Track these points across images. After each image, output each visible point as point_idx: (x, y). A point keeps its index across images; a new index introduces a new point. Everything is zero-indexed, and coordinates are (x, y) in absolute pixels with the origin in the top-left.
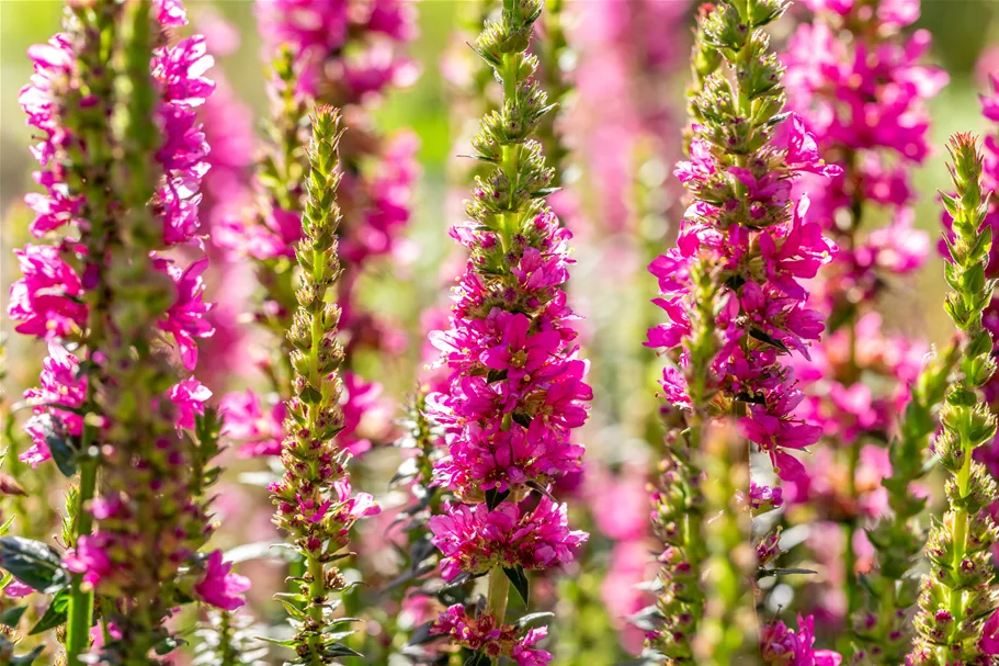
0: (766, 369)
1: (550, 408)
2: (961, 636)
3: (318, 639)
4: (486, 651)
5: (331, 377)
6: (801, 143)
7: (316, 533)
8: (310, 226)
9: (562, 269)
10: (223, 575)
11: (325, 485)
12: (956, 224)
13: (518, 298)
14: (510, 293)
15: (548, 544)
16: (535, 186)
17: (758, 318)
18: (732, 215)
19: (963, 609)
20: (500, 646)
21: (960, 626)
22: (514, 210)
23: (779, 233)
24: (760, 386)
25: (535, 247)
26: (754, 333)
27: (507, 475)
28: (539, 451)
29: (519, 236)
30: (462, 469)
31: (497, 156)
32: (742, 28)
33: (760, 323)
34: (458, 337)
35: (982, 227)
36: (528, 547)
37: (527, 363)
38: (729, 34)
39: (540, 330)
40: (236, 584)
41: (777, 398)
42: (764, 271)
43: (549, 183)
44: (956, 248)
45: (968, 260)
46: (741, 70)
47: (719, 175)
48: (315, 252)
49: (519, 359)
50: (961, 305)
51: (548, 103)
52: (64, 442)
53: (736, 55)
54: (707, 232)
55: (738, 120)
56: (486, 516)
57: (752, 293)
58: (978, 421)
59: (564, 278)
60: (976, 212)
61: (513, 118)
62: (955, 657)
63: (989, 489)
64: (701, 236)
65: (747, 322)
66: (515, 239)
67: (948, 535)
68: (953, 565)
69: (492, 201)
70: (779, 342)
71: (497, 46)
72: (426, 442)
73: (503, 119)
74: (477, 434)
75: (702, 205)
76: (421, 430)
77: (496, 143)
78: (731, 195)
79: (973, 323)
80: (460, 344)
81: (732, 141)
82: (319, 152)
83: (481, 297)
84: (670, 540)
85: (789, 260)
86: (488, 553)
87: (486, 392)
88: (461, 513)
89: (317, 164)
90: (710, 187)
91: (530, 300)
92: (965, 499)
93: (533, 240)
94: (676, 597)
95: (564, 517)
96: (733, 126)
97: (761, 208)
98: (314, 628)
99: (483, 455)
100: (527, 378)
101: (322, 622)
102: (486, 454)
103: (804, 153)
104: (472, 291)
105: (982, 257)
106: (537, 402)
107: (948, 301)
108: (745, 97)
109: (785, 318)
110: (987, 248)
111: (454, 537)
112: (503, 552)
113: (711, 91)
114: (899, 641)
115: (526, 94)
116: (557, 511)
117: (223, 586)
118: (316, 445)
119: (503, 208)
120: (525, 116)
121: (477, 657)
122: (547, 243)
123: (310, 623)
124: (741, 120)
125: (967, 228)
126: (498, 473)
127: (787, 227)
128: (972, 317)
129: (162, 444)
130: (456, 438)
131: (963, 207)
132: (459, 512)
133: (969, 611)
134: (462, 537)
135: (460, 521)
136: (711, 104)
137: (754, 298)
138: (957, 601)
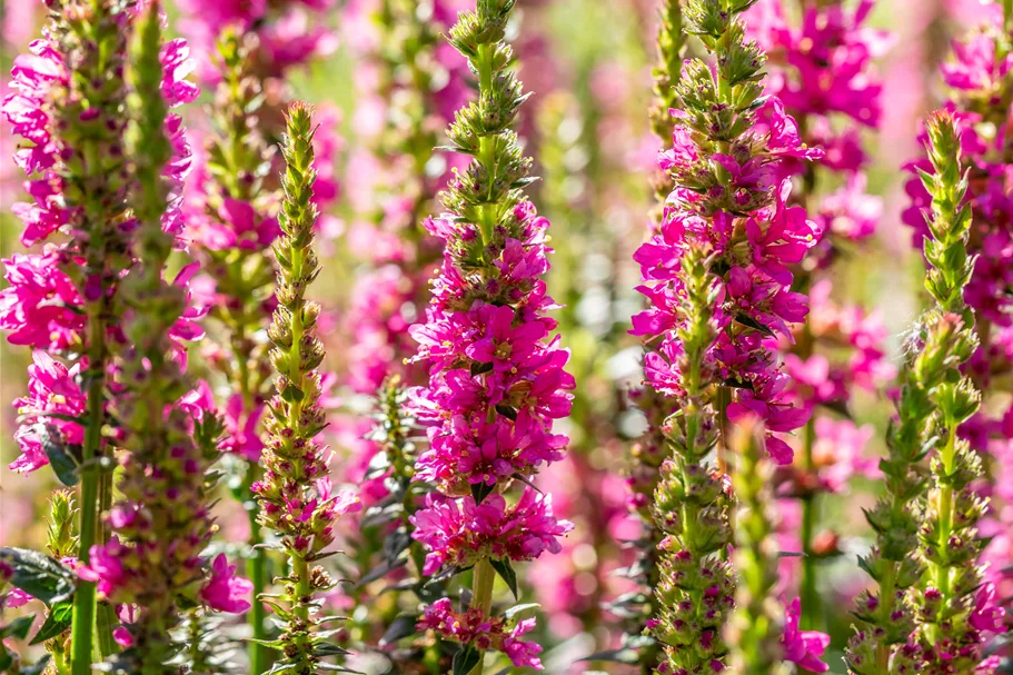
0: (751, 354)
1: (535, 399)
2: (949, 613)
3: (306, 639)
4: (476, 645)
5: (311, 374)
6: (783, 128)
7: (303, 532)
8: (287, 223)
9: (543, 259)
10: (227, 579)
11: (310, 484)
12: (936, 201)
13: (500, 290)
14: (492, 285)
15: (536, 535)
16: (514, 177)
17: (744, 304)
18: (717, 201)
19: (950, 585)
20: (490, 640)
21: (949, 603)
22: (494, 201)
23: (762, 216)
24: (748, 371)
25: (516, 238)
26: (740, 319)
27: (494, 467)
28: (525, 442)
29: (499, 227)
30: (447, 462)
31: (475, 147)
32: (723, 15)
33: (747, 308)
34: (439, 330)
35: (962, 204)
36: (516, 539)
37: (511, 354)
38: (710, 21)
39: (524, 321)
40: (238, 587)
41: (762, 382)
42: (750, 257)
43: (527, 172)
44: (935, 225)
45: (948, 237)
46: (722, 57)
47: (703, 162)
48: (293, 250)
49: (503, 351)
50: (942, 283)
51: (523, 93)
52: (63, 452)
53: (716, 41)
54: (691, 219)
55: (720, 107)
56: (473, 509)
57: (738, 279)
58: (962, 397)
59: (545, 268)
60: (955, 189)
61: (491, 109)
62: (945, 633)
63: (975, 465)
64: (685, 223)
65: (733, 308)
66: (496, 230)
67: (935, 512)
68: (940, 542)
69: (472, 193)
70: (764, 326)
71: (472, 38)
72: (398, 435)
73: (481, 111)
74: (462, 428)
75: (683, 191)
76: (392, 422)
77: (474, 135)
78: (714, 181)
79: (955, 300)
80: (440, 337)
81: (716, 128)
82: (296, 149)
83: (462, 290)
84: (668, 529)
85: (773, 244)
86: (475, 547)
87: (470, 385)
88: (447, 507)
89: (292, 161)
90: (694, 174)
91: (512, 291)
92: (951, 476)
93: (513, 230)
94: (676, 585)
95: (549, 507)
96: (716, 113)
97: (746, 194)
98: (302, 627)
99: (469, 448)
100: (514, 370)
101: (309, 622)
102: (473, 447)
103: (785, 136)
104: (452, 283)
105: (961, 234)
106: (522, 393)
107: (929, 279)
108: (726, 83)
109: (771, 302)
110: (967, 224)
111: (440, 532)
112: (491, 545)
113: (692, 77)
114: (901, 622)
115: (502, 84)
116: (542, 501)
117: (227, 590)
118: (300, 444)
119: (483, 200)
120: (502, 107)
121: (466, 651)
122: (527, 234)
123: (298, 623)
124: (724, 106)
125: (946, 205)
126: (485, 465)
127: (771, 210)
128: (953, 294)
129: (177, 453)
130: (439, 432)
131: (942, 185)
132: (445, 506)
133: (957, 588)
134: (449, 532)
135: (447, 515)
136: (693, 91)
137: (740, 283)
138: (944, 578)
